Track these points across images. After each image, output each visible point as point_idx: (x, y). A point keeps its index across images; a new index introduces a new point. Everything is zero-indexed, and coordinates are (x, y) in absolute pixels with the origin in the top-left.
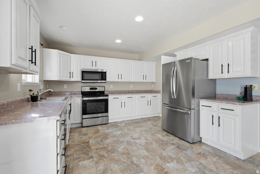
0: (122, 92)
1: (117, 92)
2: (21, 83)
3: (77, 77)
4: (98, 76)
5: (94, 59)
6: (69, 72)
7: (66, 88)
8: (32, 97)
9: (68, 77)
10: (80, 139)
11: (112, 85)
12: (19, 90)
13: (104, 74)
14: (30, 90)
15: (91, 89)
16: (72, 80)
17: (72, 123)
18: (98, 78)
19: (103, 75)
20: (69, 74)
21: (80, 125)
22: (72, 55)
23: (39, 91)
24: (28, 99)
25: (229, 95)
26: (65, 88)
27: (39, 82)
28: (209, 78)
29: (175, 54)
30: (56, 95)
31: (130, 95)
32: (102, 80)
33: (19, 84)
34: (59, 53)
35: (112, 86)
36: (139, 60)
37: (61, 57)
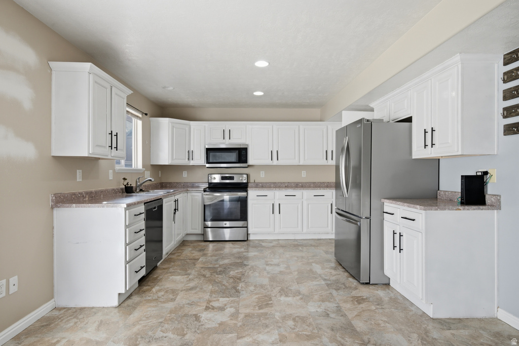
0: (284, 186)
1: (272, 185)
2: (114, 171)
3: (200, 159)
4: (233, 156)
5: (227, 125)
6: (187, 151)
7: (186, 176)
8: (126, 187)
9: (185, 159)
10: (189, 255)
11: (263, 172)
12: (111, 178)
13: (243, 151)
14: (125, 179)
15: (223, 178)
16: (192, 163)
17: (188, 233)
18: (234, 160)
19: (241, 154)
20: (187, 153)
21: (200, 238)
22: (192, 123)
23: (138, 181)
24: (122, 189)
25: (455, 192)
26: (184, 176)
27: (143, 168)
28: (414, 157)
29: (372, 105)
30: (171, 187)
31: (290, 192)
32: (239, 162)
33: (111, 171)
34: (172, 123)
35: (264, 174)
36: (321, 121)
37: (174, 129)
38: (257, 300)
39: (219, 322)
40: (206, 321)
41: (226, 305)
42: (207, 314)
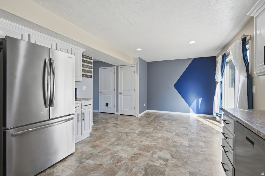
38: (139, 159)
39: (162, 152)
40: (167, 153)
41: (157, 160)
42: (167, 157)
